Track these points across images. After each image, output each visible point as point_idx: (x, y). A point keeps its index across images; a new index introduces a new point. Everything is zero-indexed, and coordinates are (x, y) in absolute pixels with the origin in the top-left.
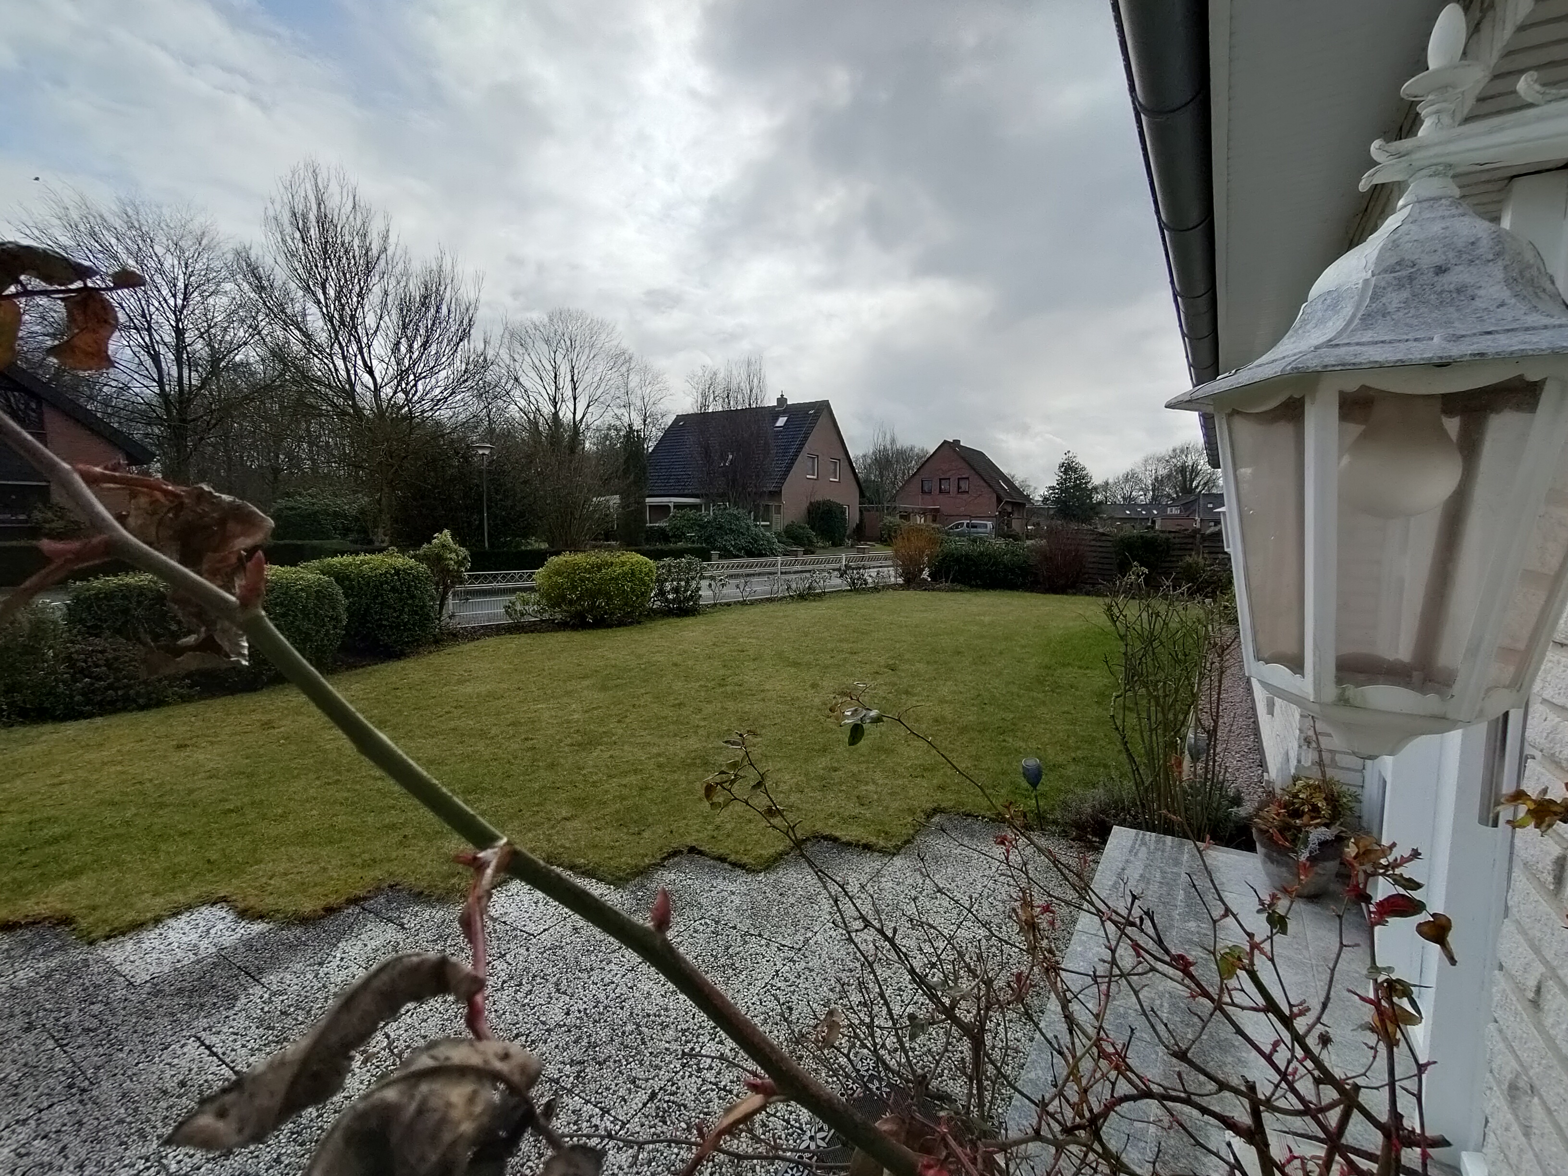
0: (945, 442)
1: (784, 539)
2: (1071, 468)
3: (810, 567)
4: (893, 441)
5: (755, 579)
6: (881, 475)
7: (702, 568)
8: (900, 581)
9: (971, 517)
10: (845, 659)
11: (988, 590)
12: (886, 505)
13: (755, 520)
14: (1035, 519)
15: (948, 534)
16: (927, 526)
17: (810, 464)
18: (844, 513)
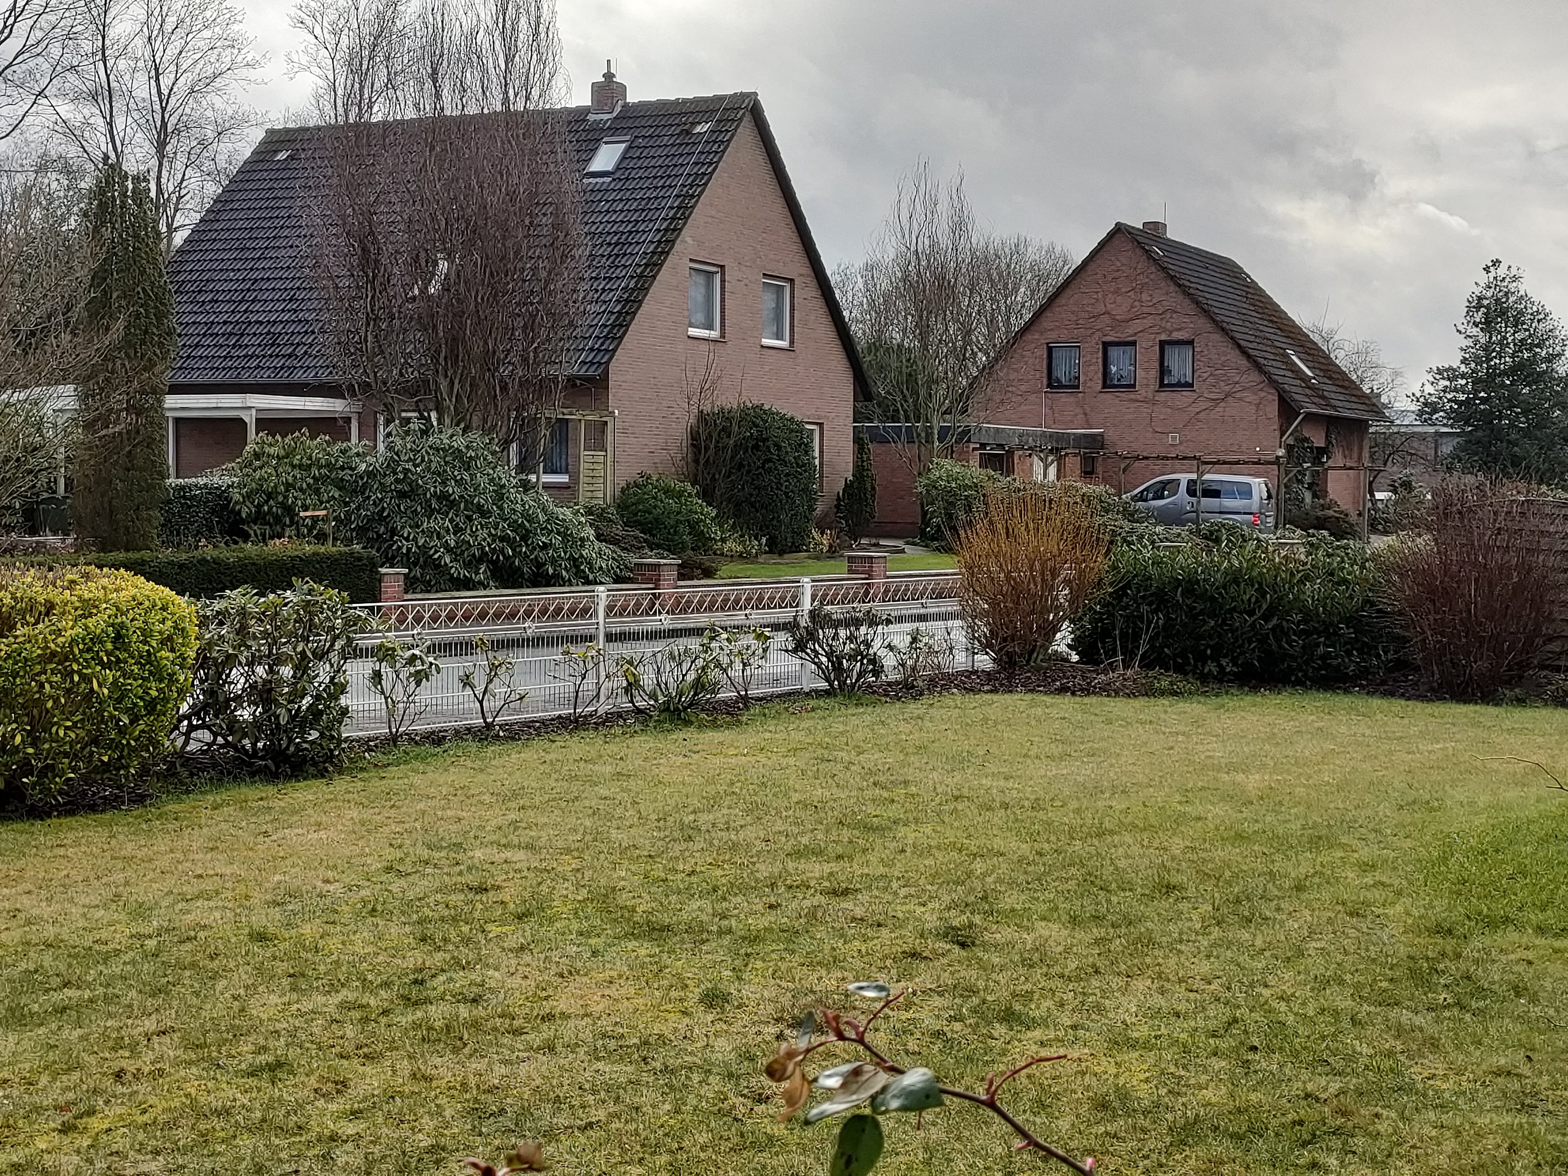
0: (1119, 230)
1: (618, 530)
2: (1503, 313)
3: (702, 619)
4: (959, 226)
5: (521, 658)
6: (923, 331)
7: (351, 623)
8: (984, 661)
9: (1201, 463)
10: (812, 914)
11: (1255, 689)
12: (937, 423)
13: (524, 466)
14: (1395, 471)
15: (1130, 516)
16: (1067, 490)
17: (697, 293)
18: (807, 448)
